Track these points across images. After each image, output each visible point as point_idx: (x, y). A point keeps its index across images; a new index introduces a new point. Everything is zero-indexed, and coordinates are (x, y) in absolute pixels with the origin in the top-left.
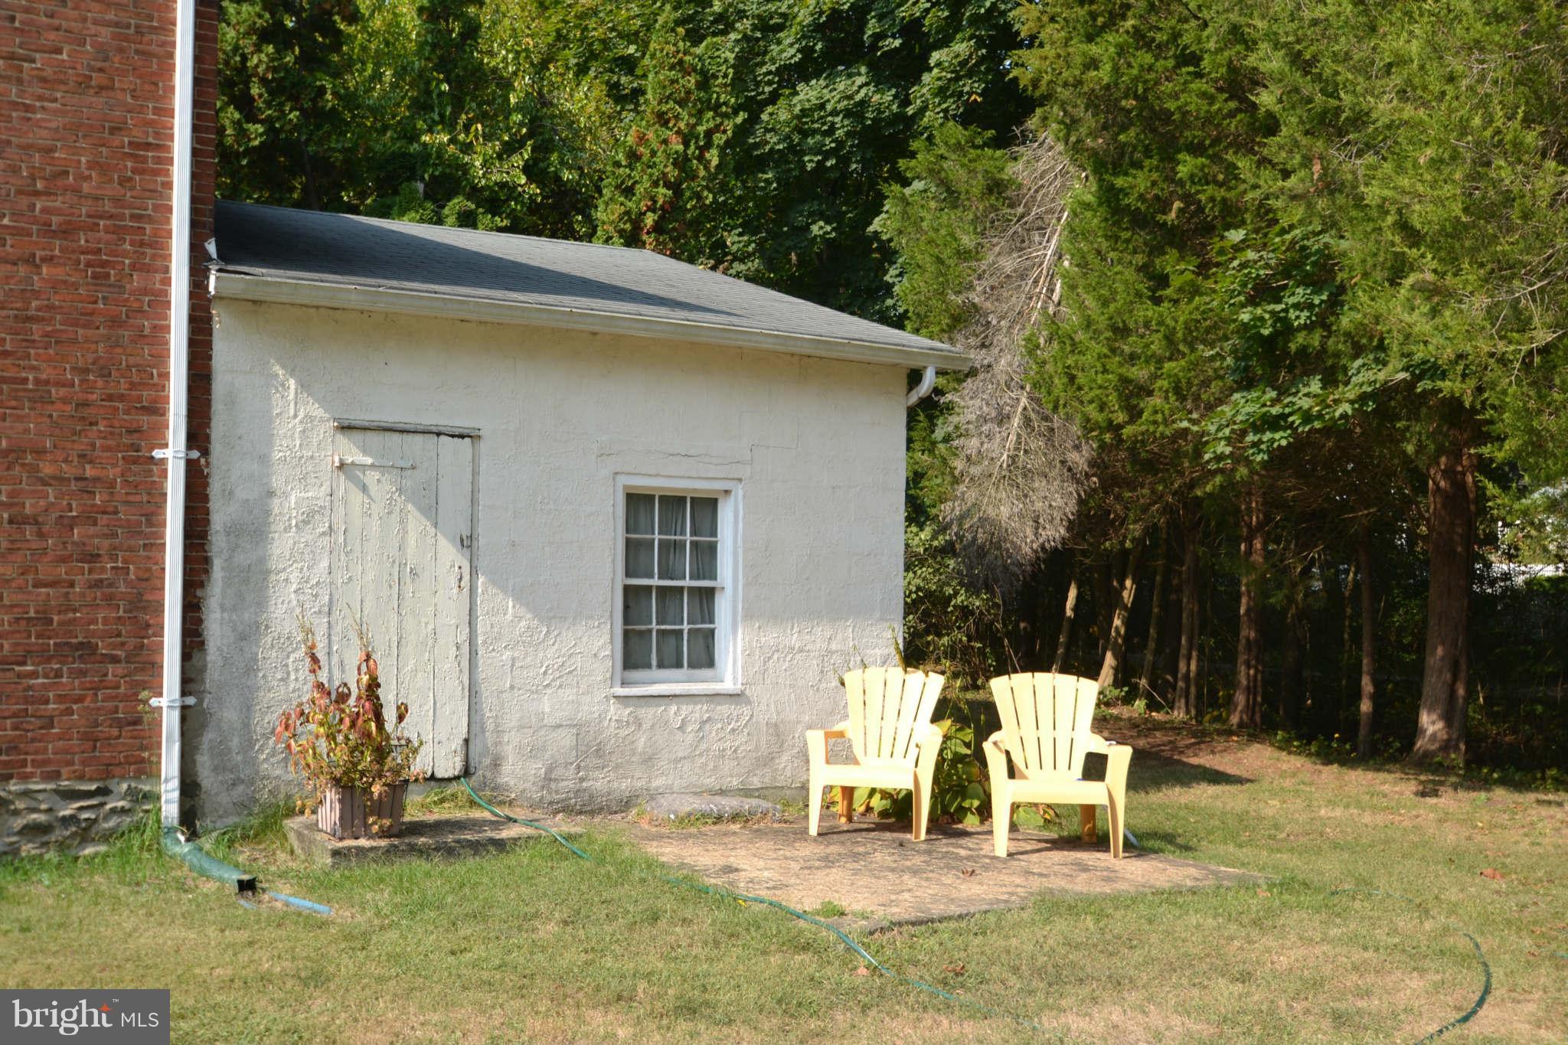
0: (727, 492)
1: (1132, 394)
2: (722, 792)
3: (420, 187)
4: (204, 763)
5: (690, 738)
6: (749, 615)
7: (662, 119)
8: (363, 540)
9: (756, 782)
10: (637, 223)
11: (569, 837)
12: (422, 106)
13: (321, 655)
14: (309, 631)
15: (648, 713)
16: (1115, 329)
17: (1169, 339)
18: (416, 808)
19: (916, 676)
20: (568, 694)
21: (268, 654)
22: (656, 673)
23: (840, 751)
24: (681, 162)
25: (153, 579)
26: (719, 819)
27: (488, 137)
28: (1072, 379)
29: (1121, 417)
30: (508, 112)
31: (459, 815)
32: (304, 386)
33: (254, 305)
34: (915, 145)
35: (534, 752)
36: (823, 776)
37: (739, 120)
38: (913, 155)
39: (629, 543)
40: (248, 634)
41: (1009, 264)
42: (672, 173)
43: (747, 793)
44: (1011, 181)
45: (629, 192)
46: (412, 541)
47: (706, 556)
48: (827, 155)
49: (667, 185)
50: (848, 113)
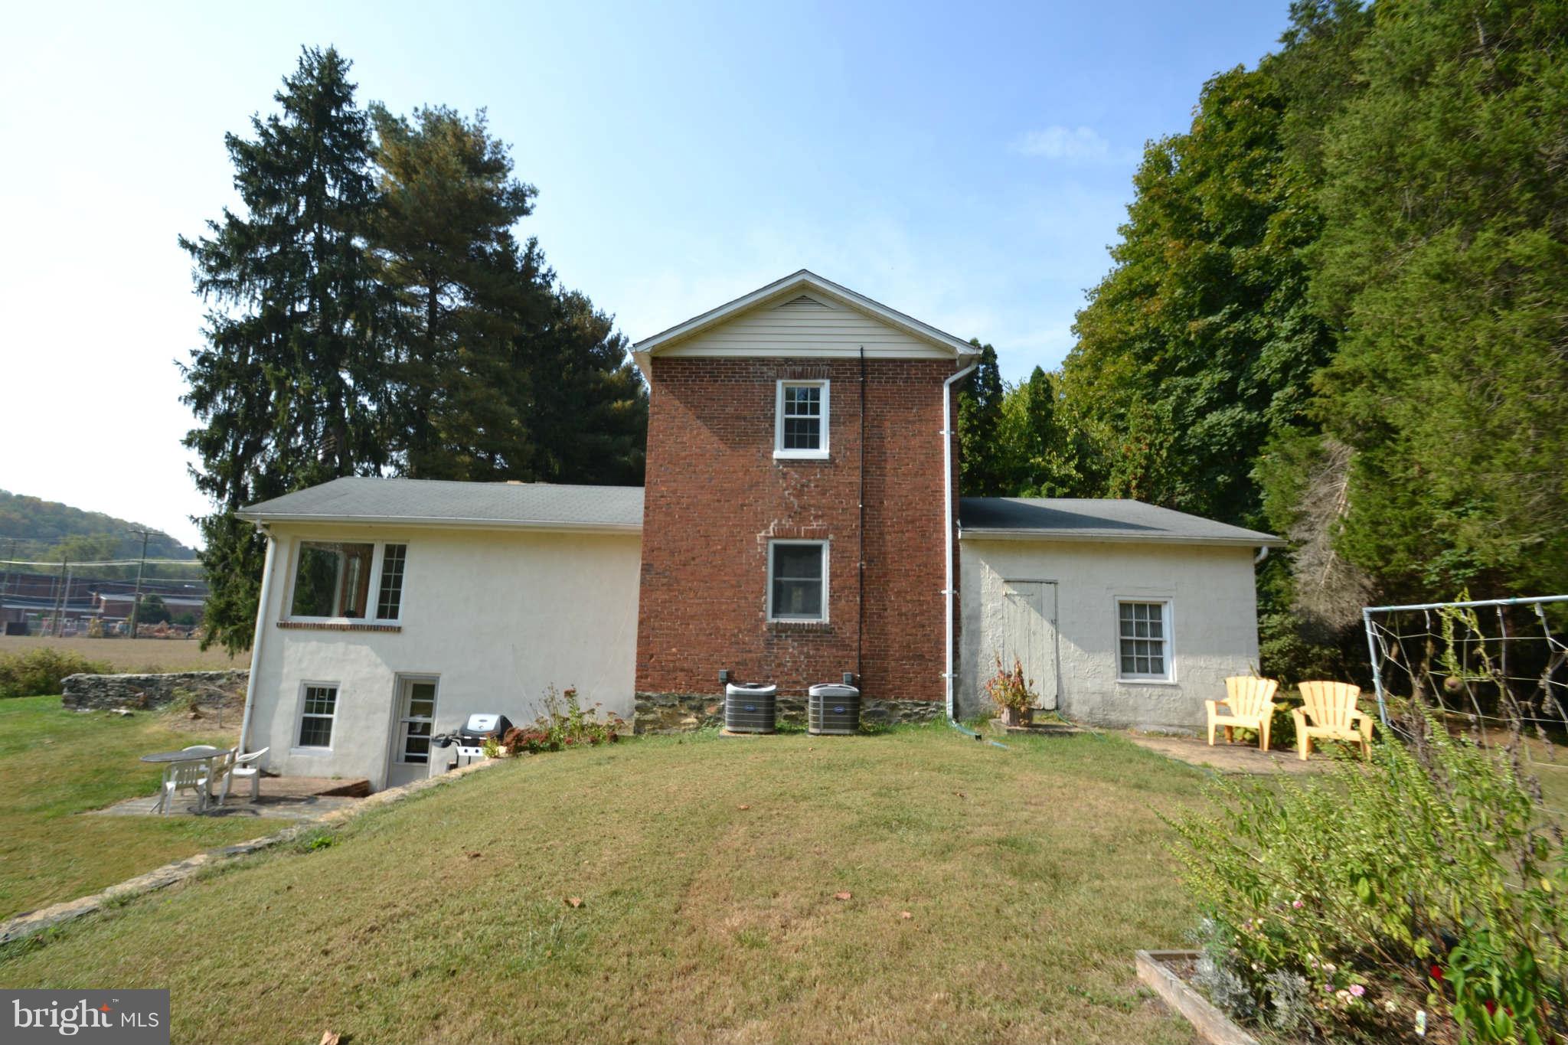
0: (1166, 602)
1: (1385, 553)
2: (1170, 725)
3: (1031, 479)
4: (960, 697)
5: (1153, 702)
6: (1179, 652)
7: (1138, 440)
8: (1014, 621)
9: (1186, 723)
10: (1128, 485)
11: (1099, 734)
12: (1030, 447)
13: (1001, 659)
14: (997, 653)
15: (1133, 690)
16: (1373, 522)
17: (1404, 526)
18: (1037, 719)
19: (1264, 681)
20: (1098, 681)
21: (981, 660)
22: (1136, 674)
23: (1223, 710)
24: (1148, 457)
25: (943, 634)
26: (1167, 735)
27: (1058, 456)
28: (1353, 547)
29: (1380, 564)
30: (1067, 445)
31: (1054, 723)
32: (991, 567)
33: (973, 542)
34: (1268, 439)
35: (1084, 702)
36: (1214, 720)
37: (1176, 435)
38: (1267, 444)
39: (1122, 623)
40: (975, 654)
41: (1323, 490)
42: (1144, 462)
43: (1181, 726)
44: (1324, 450)
45: (1123, 472)
46: (1032, 622)
47: (1157, 629)
48: (1223, 445)
49: (1142, 467)
50: (1233, 425)
